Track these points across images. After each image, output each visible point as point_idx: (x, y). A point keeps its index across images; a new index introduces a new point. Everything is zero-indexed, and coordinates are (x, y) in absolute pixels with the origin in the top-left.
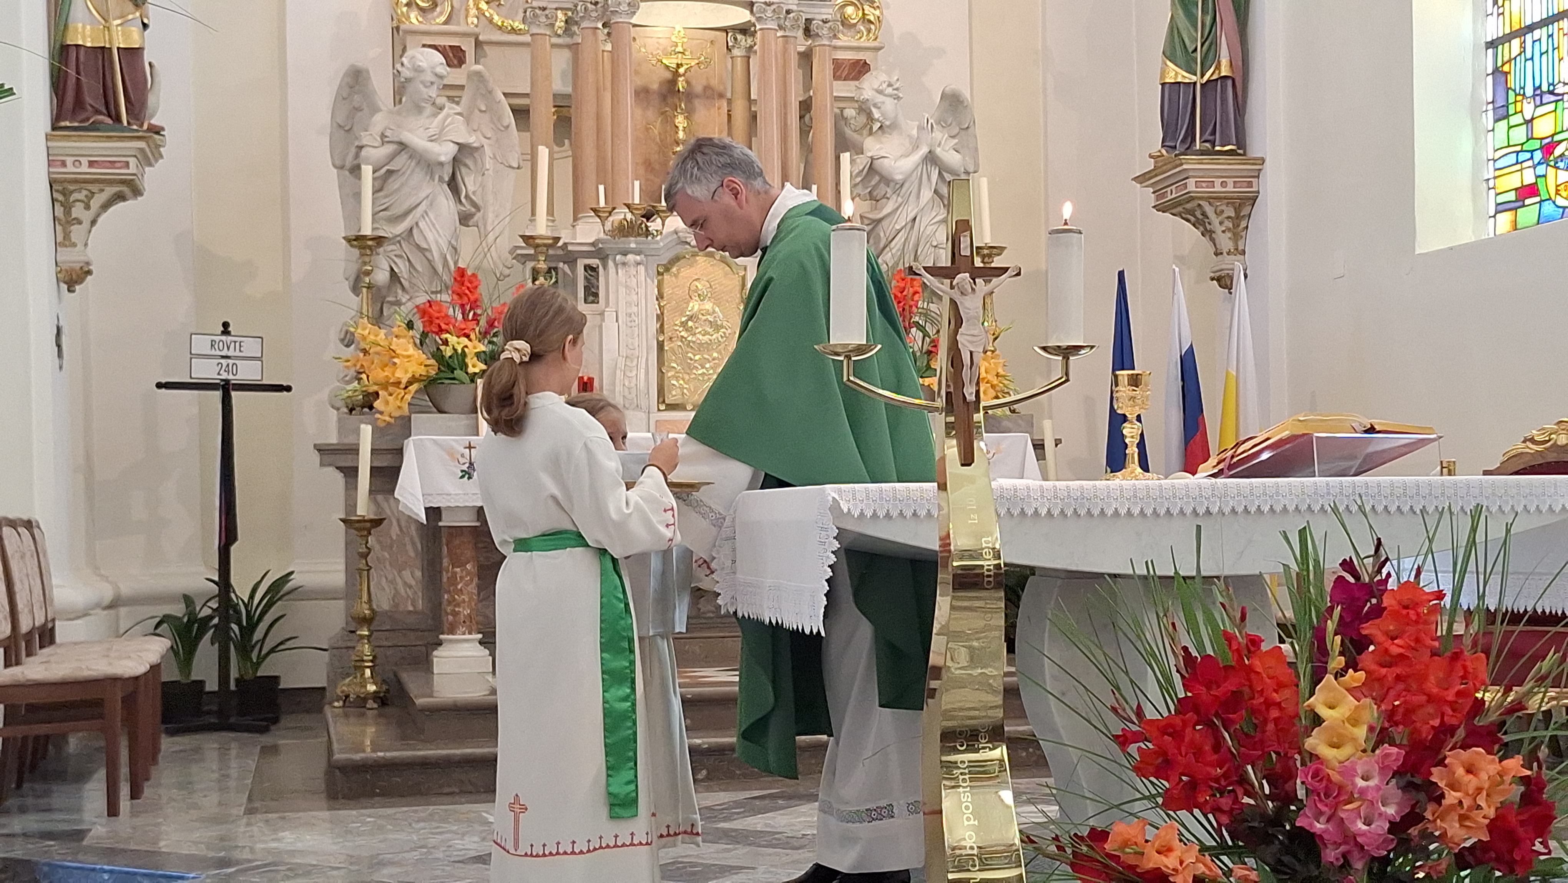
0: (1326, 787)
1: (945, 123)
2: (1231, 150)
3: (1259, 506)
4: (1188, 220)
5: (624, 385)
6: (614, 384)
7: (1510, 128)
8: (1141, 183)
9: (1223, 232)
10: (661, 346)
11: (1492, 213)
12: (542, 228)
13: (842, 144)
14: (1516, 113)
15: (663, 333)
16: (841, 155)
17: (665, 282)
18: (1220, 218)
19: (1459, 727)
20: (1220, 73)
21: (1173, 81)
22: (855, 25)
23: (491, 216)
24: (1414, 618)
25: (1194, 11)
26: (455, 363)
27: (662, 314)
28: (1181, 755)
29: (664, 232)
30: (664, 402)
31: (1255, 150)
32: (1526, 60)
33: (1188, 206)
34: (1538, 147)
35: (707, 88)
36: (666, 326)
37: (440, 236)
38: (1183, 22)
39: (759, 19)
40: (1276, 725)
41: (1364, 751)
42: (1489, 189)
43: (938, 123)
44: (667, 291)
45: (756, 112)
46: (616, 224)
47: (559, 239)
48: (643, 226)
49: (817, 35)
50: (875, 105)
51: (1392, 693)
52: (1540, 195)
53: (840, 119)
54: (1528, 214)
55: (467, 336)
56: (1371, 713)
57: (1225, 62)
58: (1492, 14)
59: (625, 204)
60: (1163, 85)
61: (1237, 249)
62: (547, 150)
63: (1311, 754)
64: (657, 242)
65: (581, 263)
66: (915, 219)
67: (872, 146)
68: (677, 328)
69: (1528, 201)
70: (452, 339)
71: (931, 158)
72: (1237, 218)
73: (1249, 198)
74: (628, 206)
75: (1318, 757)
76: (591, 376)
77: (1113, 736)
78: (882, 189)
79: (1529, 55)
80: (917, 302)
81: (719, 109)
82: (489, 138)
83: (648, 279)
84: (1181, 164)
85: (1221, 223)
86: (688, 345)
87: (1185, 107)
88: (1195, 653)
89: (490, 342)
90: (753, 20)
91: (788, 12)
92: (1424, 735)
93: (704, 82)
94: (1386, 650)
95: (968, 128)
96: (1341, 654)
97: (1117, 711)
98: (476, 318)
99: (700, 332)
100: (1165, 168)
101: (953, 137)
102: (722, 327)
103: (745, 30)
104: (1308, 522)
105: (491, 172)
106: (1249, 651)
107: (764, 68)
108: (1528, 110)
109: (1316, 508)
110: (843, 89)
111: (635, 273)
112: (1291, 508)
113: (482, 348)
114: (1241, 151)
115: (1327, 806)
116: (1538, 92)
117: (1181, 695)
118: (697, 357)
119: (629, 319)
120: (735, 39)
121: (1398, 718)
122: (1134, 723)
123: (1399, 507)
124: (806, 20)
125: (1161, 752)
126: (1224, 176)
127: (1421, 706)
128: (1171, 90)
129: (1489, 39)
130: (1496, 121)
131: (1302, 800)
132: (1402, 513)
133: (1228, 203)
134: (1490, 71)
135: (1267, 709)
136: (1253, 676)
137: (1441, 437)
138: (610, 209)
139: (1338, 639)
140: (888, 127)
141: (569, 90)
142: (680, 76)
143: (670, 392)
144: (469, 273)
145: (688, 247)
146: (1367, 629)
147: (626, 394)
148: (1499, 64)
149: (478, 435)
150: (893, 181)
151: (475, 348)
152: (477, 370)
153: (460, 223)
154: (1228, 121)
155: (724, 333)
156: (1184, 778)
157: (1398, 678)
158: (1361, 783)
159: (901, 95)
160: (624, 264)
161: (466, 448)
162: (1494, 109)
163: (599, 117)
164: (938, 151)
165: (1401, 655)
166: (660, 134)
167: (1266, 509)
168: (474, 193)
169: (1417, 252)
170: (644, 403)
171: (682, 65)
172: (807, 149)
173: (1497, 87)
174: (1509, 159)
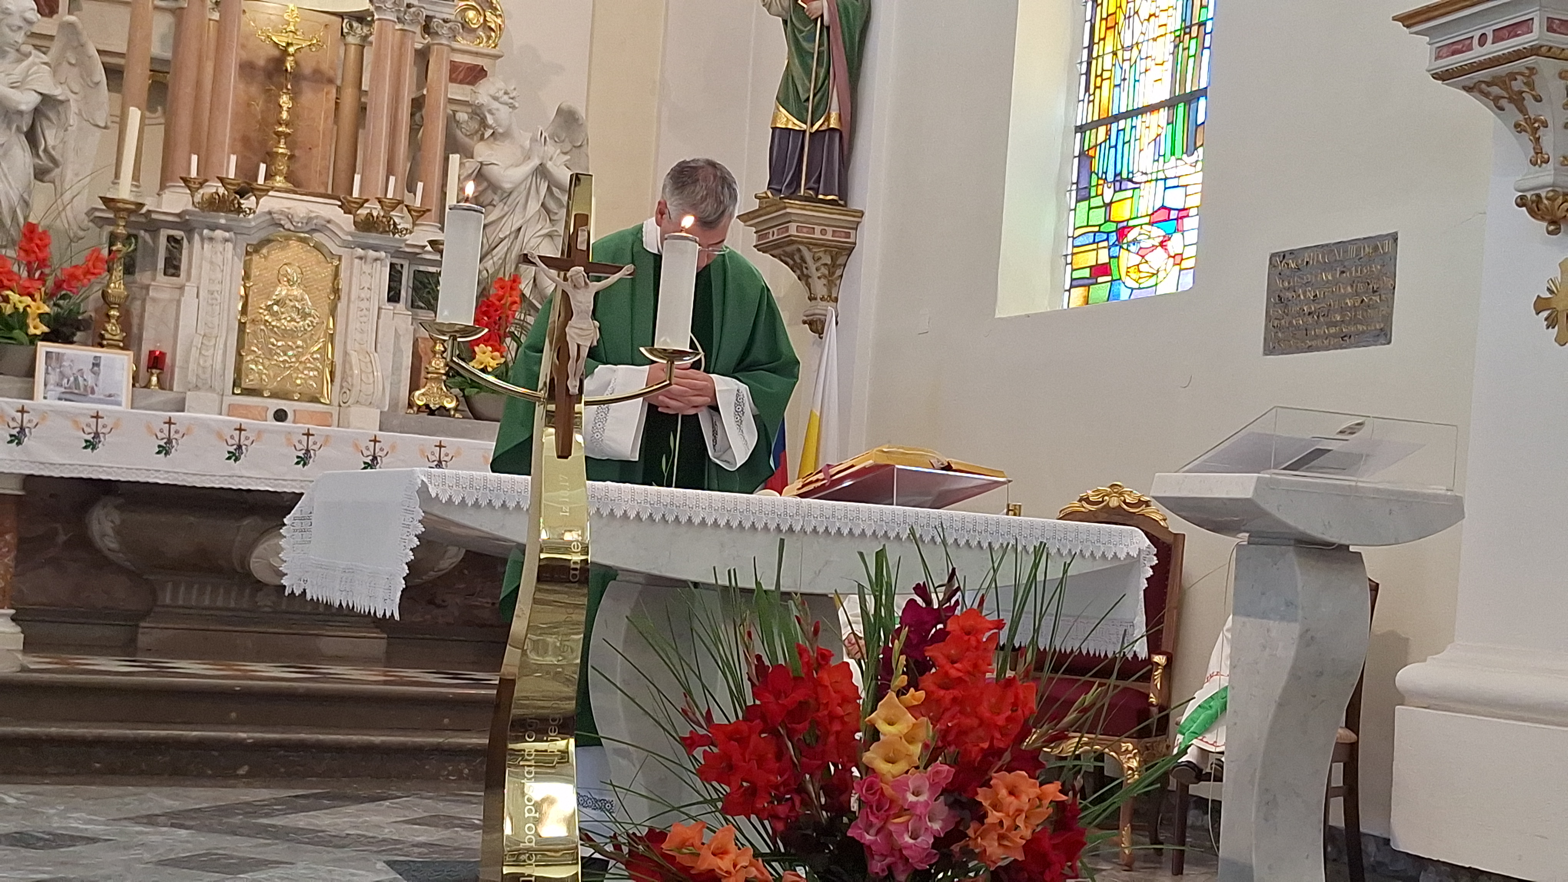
0: (879, 800)
1: (559, 138)
2: (833, 200)
3: (839, 528)
4: (786, 263)
5: (199, 364)
6: (187, 362)
7: (1090, 209)
8: (745, 222)
9: (819, 278)
10: (242, 326)
11: (1067, 287)
12: (125, 192)
13: (452, 145)
14: (1097, 195)
15: (246, 315)
16: (451, 156)
17: (254, 263)
18: (818, 264)
19: (1006, 750)
20: (829, 125)
21: (784, 126)
22: (475, 30)
23: (69, 175)
24: (973, 642)
25: (810, 61)
26: (14, 322)
27: (247, 296)
28: (745, 761)
29: (257, 212)
30: (240, 386)
31: (855, 203)
32: (1110, 148)
33: (788, 249)
34: (1114, 229)
35: (317, 72)
36: (249, 308)
37: (11, 187)
38: (798, 70)
39: (378, 8)
40: (837, 738)
41: (917, 768)
42: (1067, 264)
43: (551, 138)
44: (255, 272)
45: (366, 104)
46: (206, 197)
47: (142, 205)
48: (236, 202)
49: (437, 33)
50: (490, 112)
51: (948, 715)
52: (1111, 275)
53: (452, 121)
54: (1100, 291)
55: (32, 296)
56: (927, 731)
57: (834, 115)
58: (1083, 100)
59: (218, 178)
60: (774, 129)
61: (830, 296)
62: (139, 113)
63: (867, 768)
64: (249, 221)
65: (164, 233)
66: (520, 229)
67: (483, 152)
68: (261, 311)
69: (1100, 280)
70: (14, 297)
71: (541, 171)
72: (833, 267)
73: (845, 249)
74: (221, 180)
75: (873, 770)
76: (163, 350)
77: (680, 738)
78: (489, 196)
79: (1113, 143)
80: (515, 311)
81: (327, 93)
82: (76, 93)
83: (236, 258)
84: (785, 208)
85: (817, 270)
86: (272, 330)
87: (793, 152)
88: (767, 663)
89: (55, 305)
90: (372, 8)
91: (409, 6)
92: (973, 755)
93: (314, 64)
94: (946, 673)
95: (581, 146)
96: (904, 673)
97: (687, 714)
98: (42, 278)
99: (285, 318)
100: (768, 209)
101: (565, 153)
102: (310, 315)
103: (361, 18)
104: (884, 546)
105: (74, 128)
106: (819, 664)
107: (378, 59)
108: (1108, 194)
109: (892, 535)
110: (458, 92)
111: (221, 249)
112: (869, 533)
113: (46, 309)
114: (842, 202)
115: (877, 818)
116: (1118, 178)
117: (750, 702)
118: (280, 344)
119: (210, 296)
120: (351, 26)
121: (950, 738)
122: (703, 727)
123: (968, 541)
124: (427, 16)
125: (725, 756)
126: (825, 224)
127: (972, 729)
128: (781, 135)
129: (1079, 124)
130: (1077, 201)
131: (855, 812)
132: (970, 547)
133: (825, 251)
134: (1077, 153)
135: (830, 723)
136: (819, 689)
137: (1010, 481)
138: (200, 181)
139: (903, 658)
140: (502, 134)
141: (168, 55)
142: (289, 55)
143: (247, 376)
144: (40, 230)
145: (282, 229)
146: (930, 652)
147: (200, 372)
148: (1086, 148)
149: (32, 398)
150: (501, 188)
151: (38, 308)
152: (38, 332)
153: (35, 177)
154: (833, 174)
155: (312, 322)
156: (745, 784)
157: (954, 700)
158: (911, 798)
159: (517, 105)
160: (211, 239)
161: (18, 411)
162: (1077, 190)
163: (198, 84)
164: (549, 165)
165: (960, 678)
166: (262, 112)
167: (846, 532)
168: (54, 148)
169: (997, 316)
170: (217, 385)
171: (292, 44)
172: (415, 146)
173: (1081, 170)
174: (1087, 238)
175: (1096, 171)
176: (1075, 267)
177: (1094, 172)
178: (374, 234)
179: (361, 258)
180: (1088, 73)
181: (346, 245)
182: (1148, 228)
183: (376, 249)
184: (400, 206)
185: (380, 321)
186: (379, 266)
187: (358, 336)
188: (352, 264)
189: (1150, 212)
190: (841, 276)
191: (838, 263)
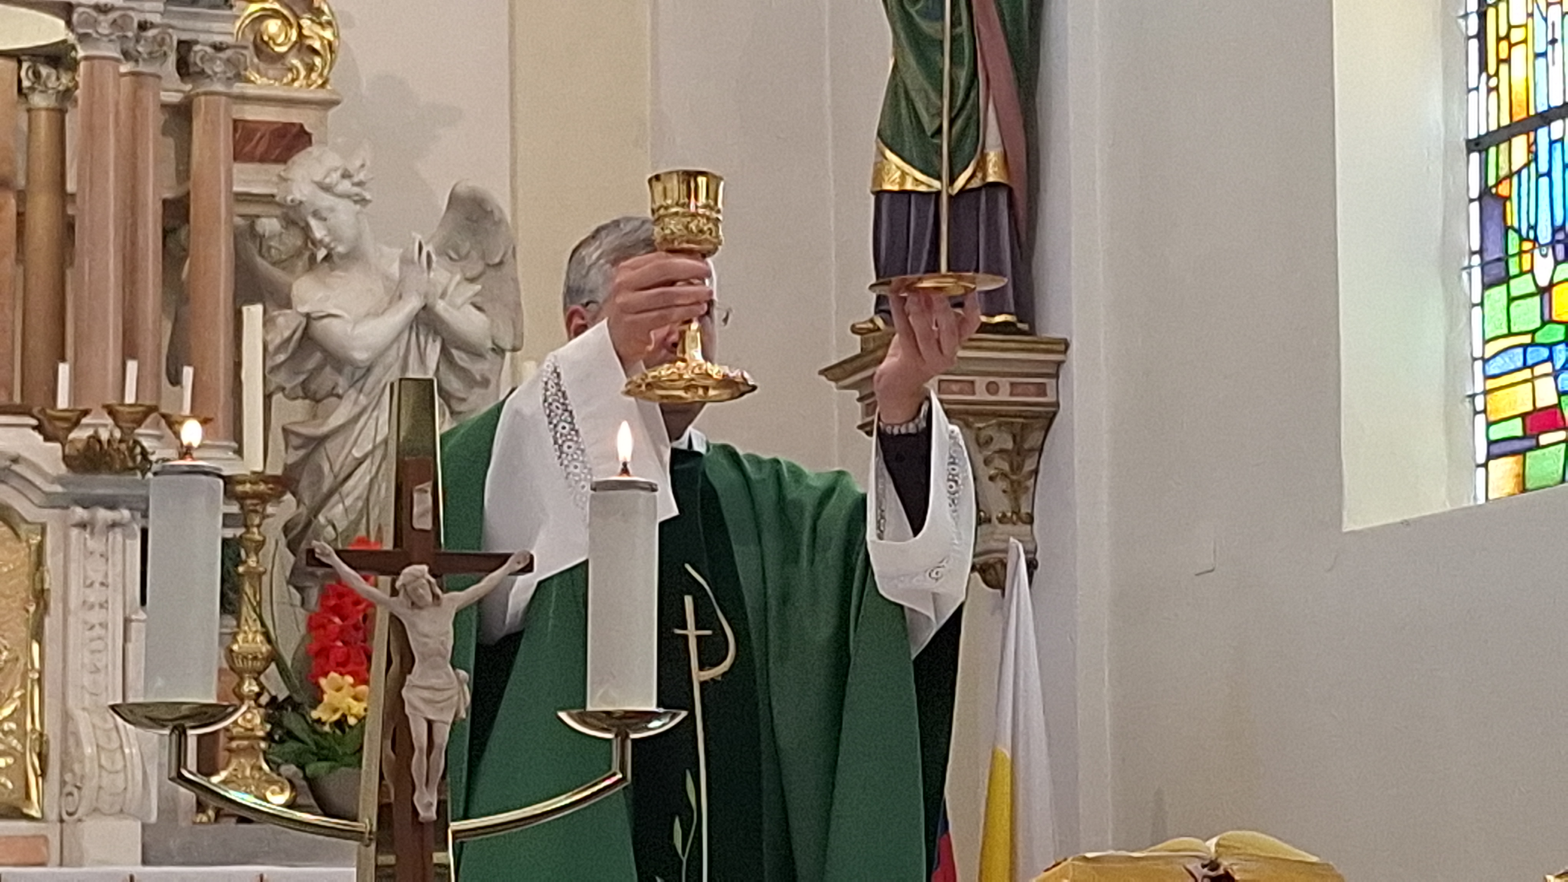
1: (457, 252)
2: (1006, 323)
7: (1511, 300)
11: (1481, 458)
13: (249, 285)
14: (1522, 273)
16: (246, 308)
20: (984, 177)
21: (897, 188)
22: (282, 56)
25: (937, 57)
32: (1539, 176)
38: (914, 76)
39: (83, 38)
42: (1477, 413)
43: (442, 252)
45: (73, 217)
49: (203, 73)
50: (317, 214)
53: (246, 237)
54: (1546, 462)
57: (993, 157)
58: (1477, 89)
60: (879, 195)
67: (310, 294)
69: (1544, 440)
71: (427, 320)
73: (1039, 417)
78: (328, 378)
79: (1543, 167)
87: (920, 234)
90: (71, 38)
91: (143, 26)
95: (501, 263)
101: (472, 280)
103: (54, 57)
107: (90, 130)
108: (1544, 268)
110: (253, 178)
114: (1024, 326)
116: (1561, 236)
120: (36, 74)
124: (180, 43)
126: (993, 372)
128: (893, 204)
129: (1469, 136)
130: (1485, 287)
134: (1475, 193)
140: (344, 256)
148: (1492, 181)
150: (349, 362)
154: (999, 268)
159: (368, 196)
162: (1480, 265)
164: (441, 306)
169: (1347, 528)
173: (1488, 224)
174: (1510, 358)
175: (1516, 225)
176: (1492, 418)
177: (1512, 227)
178: (105, 477)
179: (83, 525)
180: (1481, 35)
181: (52, 502)
183: (112, 505)
184: (153, 416)
185: (130, 646)
186: (119, 538)
187: (87, 680)
188: (66, 537)
190: (1036, 472)
191: (1026, 446)
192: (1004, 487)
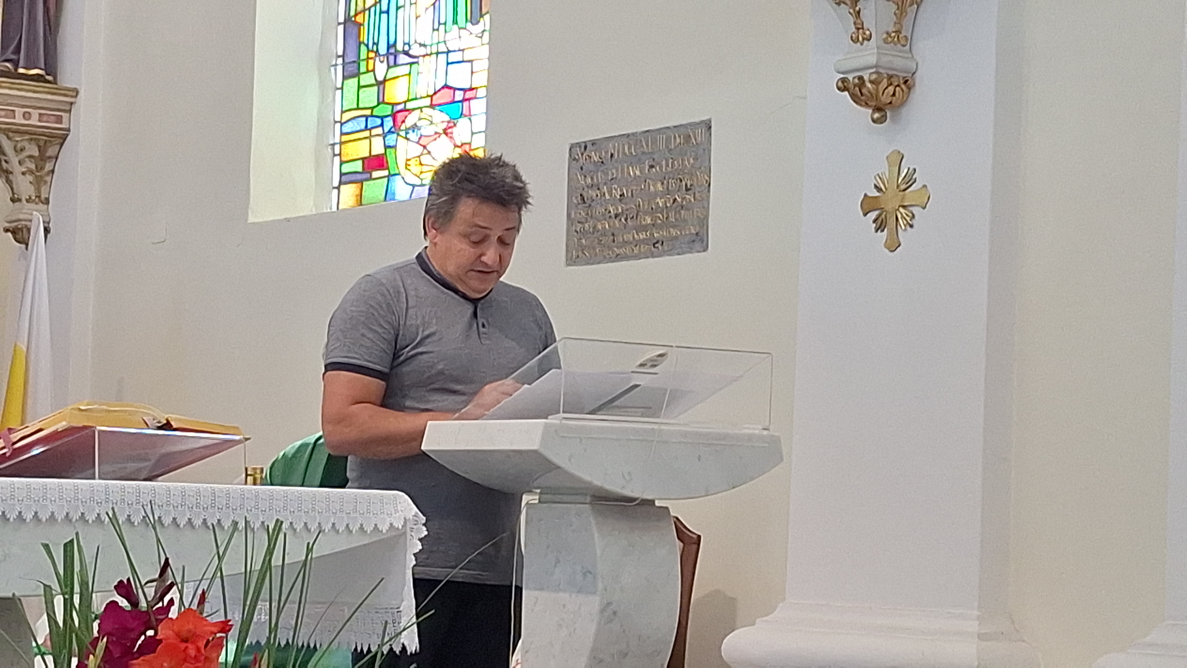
2: (38, 75)
7: (359, 87)
11: (336, 184)
14: (368, 71)
32: (381, 12)
34: (389, 113)
42: (335, 155)
52: (388, 168)
54: (375, 189)
69: (376, 174)
73: (55, 136)
79: (384, 8)
114: (50, 78)
116: (392, 50)
130: (344, 78)
133: (31, 139)
134: (341, 19)
148: (352, 13)
154: (37, 42)
162: (344, 64)
169: (251, 219)
173: (348, 39)
174: (358, 123)
175: (366, 42)
176: (344, 159)
177: (363, 43)
182: (429, 111)
189: (431, 93)
190: (53, 171)
191: (48, 154)
192: (31, 180)
